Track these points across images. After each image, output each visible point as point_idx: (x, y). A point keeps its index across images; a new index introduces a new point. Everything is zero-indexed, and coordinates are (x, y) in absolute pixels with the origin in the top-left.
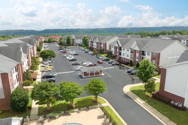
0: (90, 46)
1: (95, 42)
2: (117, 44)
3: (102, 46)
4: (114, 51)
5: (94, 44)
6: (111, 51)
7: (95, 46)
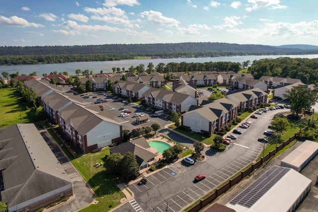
2: (150, 95)
4: (147, 101)
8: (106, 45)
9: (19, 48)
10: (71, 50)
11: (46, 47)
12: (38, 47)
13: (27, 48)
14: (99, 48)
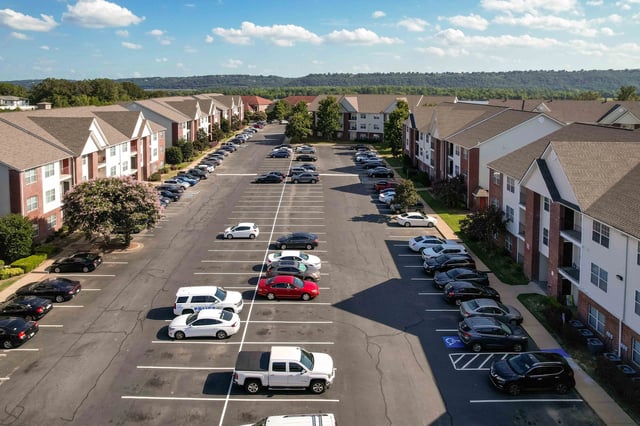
0: (408, 148)
1: (425, 137)
2: (538, 177)
3: (456, 160)
4: (517, 217)
5: (421, 143)
6: (500, 208)
7: (425, 154)
8: (514, 72)
9: (348, 75)
10: (438, 81)
11: (391, 74)
12: (378, 74)
13: (360, 75)
14: (498, 78)
